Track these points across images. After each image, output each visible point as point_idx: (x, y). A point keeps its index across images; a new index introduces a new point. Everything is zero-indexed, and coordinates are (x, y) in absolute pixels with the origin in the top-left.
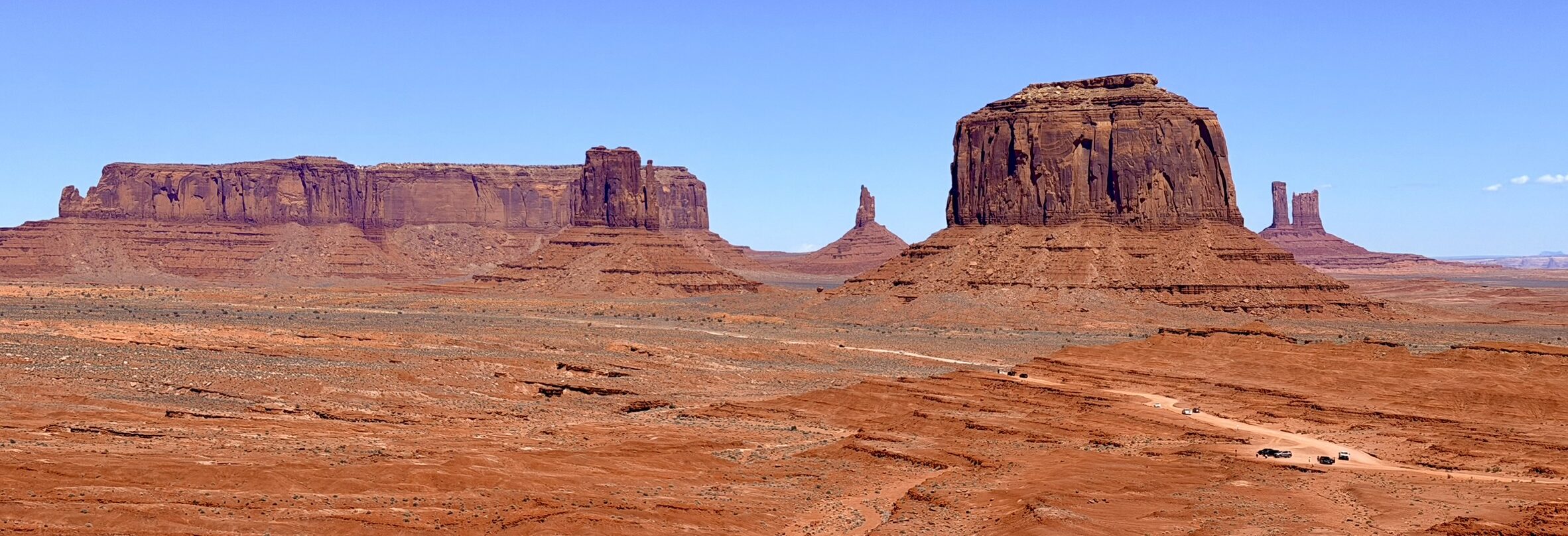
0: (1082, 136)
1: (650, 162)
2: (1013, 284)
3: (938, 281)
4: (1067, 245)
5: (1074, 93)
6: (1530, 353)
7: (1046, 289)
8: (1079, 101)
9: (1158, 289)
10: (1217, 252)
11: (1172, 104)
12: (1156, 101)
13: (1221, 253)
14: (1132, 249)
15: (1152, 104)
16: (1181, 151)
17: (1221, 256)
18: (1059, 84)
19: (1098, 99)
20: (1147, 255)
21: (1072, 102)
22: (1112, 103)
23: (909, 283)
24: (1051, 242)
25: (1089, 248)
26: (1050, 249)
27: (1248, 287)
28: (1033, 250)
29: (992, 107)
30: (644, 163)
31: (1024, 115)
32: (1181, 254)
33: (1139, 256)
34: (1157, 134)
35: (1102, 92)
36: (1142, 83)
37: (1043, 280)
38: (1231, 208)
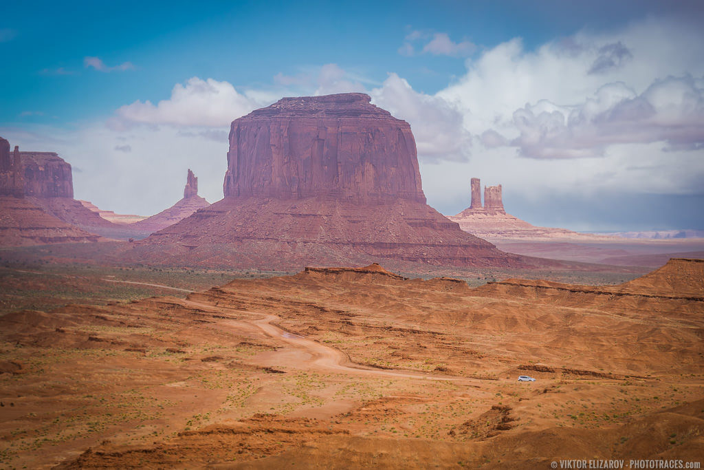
0: (318, 136)
1: (17, 148)
2: (266, 239)
3: (214, 235)
4: (305, 213)
5: (313, 106)
6: (540, 287)
7: (288, 243)
8: (317, 111)
9: (366, 244)
10: (407, 221)
11: (380, 116)
12: (370, 114)
13: (411, 221)
14: (350, 217)
15: (366, 116)
16: (385, 149)
17: (410, 224)
18: (303, 98)
19: (329, 110)
20: (360, 222)
21: (312, 112)
22: (340, 114)
23: (194, 236)
24: (294, 210)
25: (320, 215)
26: (293, 215)
27: (427, 245)
28: (282, 215)
29: (257, 113)
30: (12, 149)
31: (278, 120)
32: (383, 221)
33: (354, 222)
34: (368, 138)
35: (332, 106)
36: (360, 100)
37: (287, 237)
38: (418, 191)
